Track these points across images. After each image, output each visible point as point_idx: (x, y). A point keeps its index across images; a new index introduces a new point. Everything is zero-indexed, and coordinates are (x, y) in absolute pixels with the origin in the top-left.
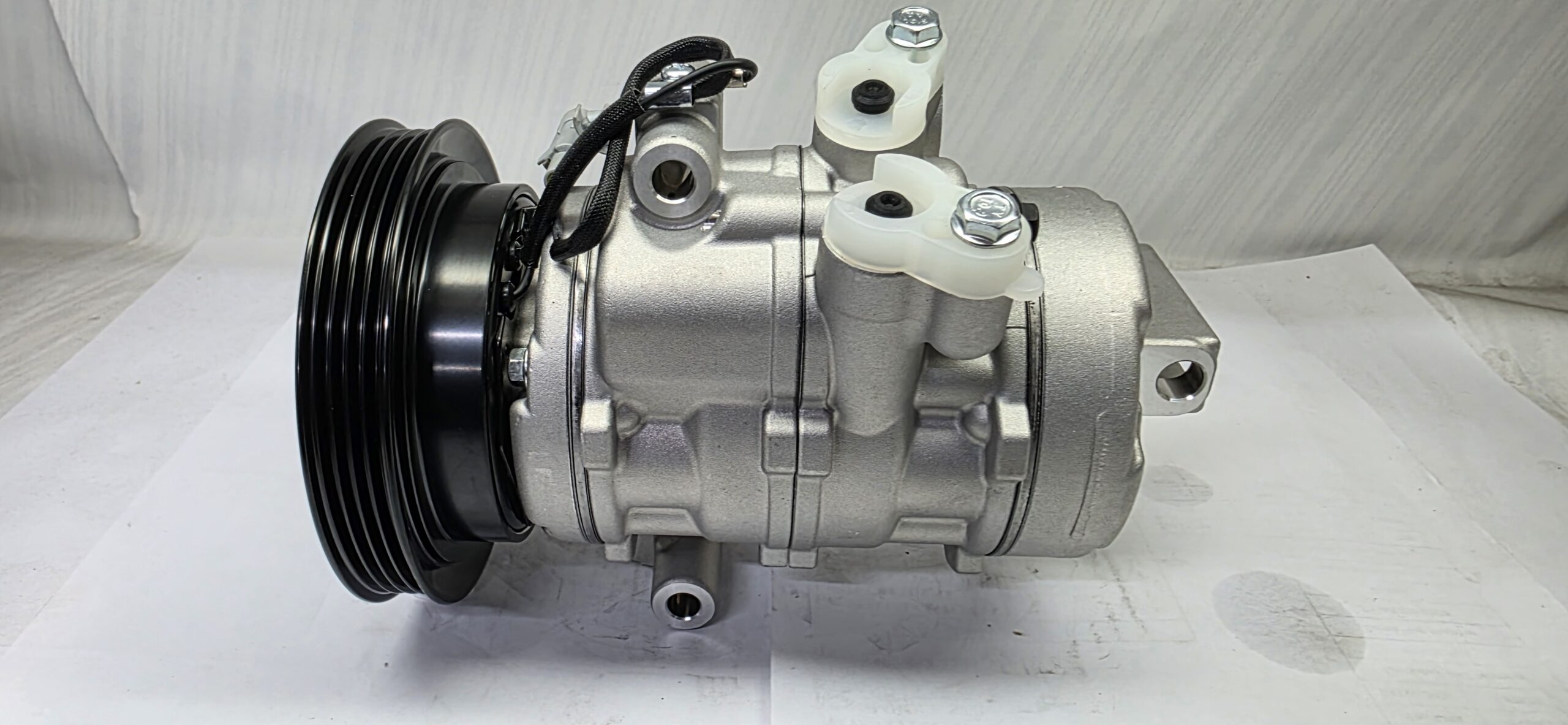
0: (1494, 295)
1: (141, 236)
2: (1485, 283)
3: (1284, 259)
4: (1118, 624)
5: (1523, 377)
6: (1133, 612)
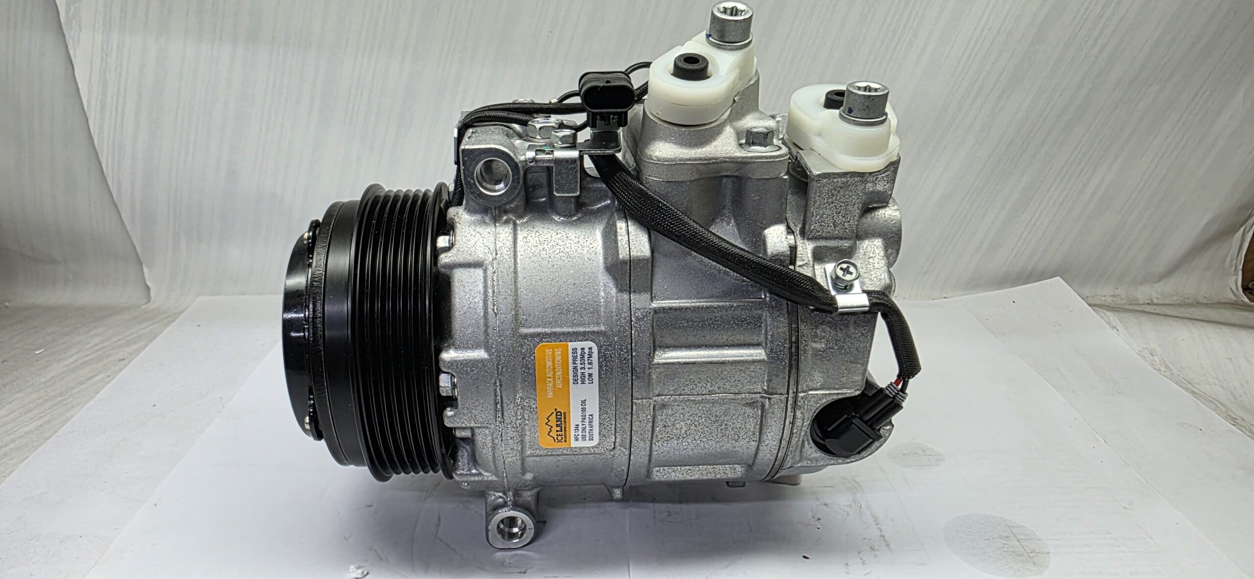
0: (1147, 310)
1: (152, 301)
2: (1141, 302)
3: (997, 289)
4: (877, 552)
5: (1167, 367)
6: (888, 545)
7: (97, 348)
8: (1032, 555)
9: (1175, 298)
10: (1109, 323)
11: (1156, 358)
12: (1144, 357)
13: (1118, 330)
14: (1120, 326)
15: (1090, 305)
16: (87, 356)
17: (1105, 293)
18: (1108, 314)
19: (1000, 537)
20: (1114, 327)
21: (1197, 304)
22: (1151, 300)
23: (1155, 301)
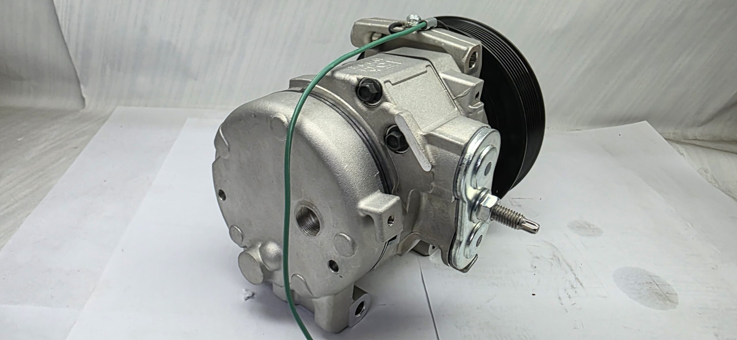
0: (697, 144)
1: (86, 108)
3: (608, 126)
4: (576, 290)
5: (715, 180)
6: (581, 284)
7: (58, 138)
8: (667, 295)
9: (708, 137)
10: (679, 151)
11: (708, 175)
12: (701, 174)
13: (684, 156)
14: (685, 153)
15: (665, 139)
16: (52, 144)
17: (670, 131)
18: (678, 145)
19: (647, 283)
20: (682, 154)
21: (721, 141)
22: (696, 137)
23: (698, 138)
